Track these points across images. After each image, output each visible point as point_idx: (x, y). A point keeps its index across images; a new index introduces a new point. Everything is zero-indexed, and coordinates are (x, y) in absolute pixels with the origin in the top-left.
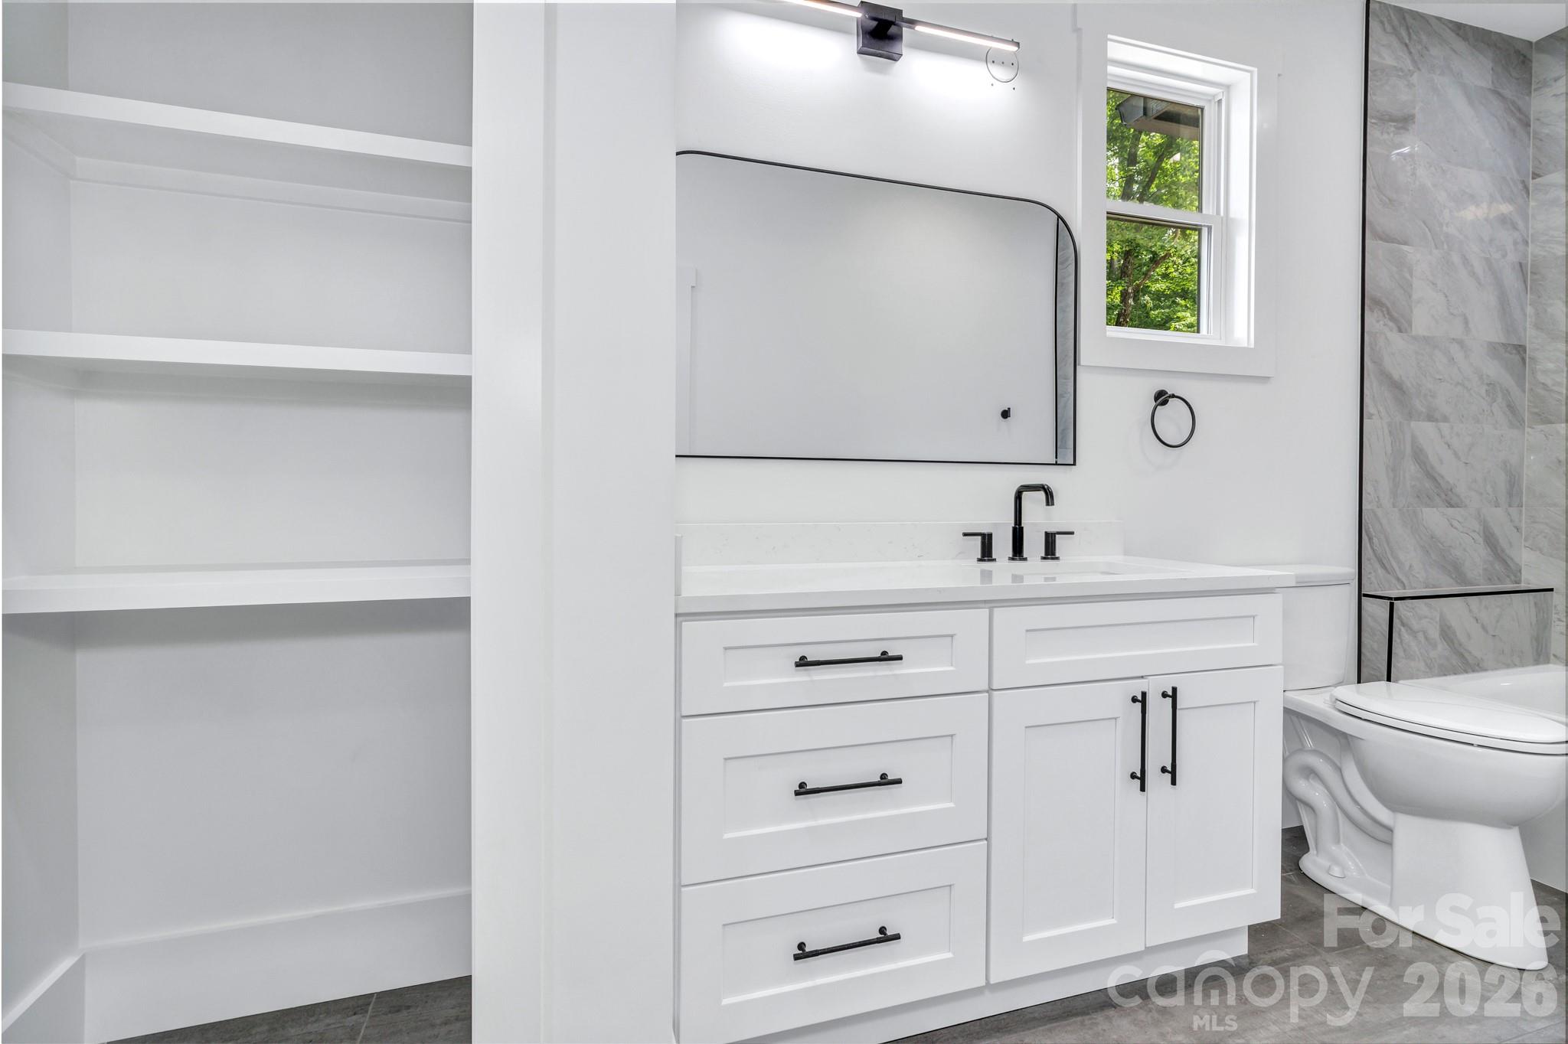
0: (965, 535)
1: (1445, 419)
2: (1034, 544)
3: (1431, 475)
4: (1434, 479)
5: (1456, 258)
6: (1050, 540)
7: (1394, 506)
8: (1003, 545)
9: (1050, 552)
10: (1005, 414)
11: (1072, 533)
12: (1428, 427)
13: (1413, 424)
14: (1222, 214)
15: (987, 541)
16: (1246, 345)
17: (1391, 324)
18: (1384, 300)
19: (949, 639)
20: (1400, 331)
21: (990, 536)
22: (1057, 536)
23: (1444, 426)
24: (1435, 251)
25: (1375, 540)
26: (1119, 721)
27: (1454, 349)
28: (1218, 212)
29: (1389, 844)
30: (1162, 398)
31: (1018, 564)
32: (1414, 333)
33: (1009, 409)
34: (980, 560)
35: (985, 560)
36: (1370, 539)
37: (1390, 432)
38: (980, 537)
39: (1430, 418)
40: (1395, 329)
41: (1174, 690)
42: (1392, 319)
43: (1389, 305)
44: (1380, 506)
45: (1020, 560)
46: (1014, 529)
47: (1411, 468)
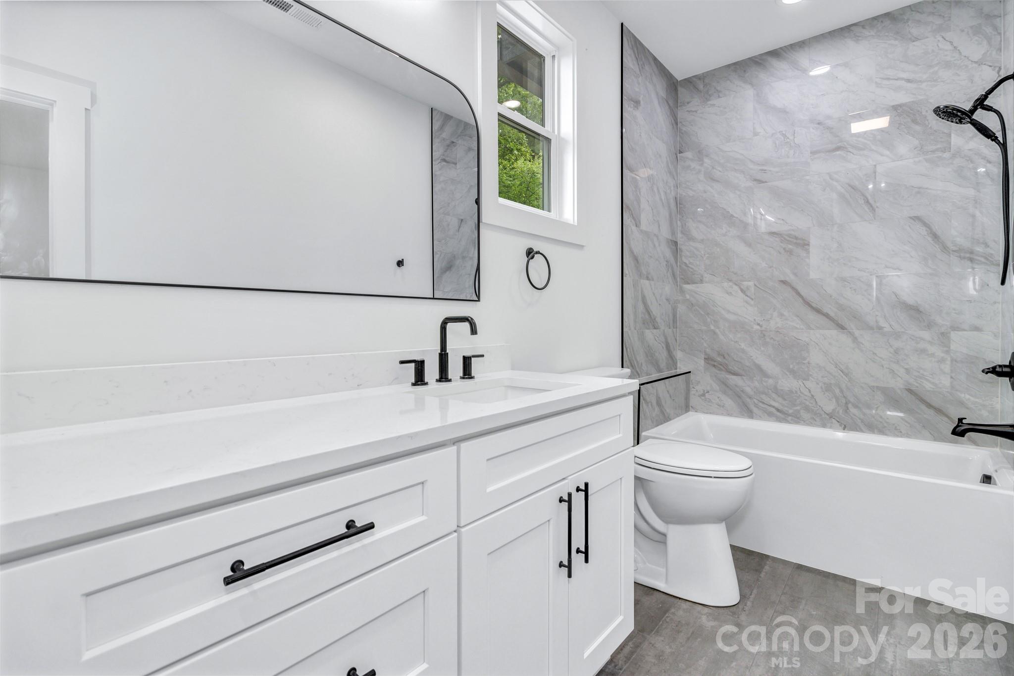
0: (402, 362)
1: (653, 280)
2: (455, 368)
3: (648, 311)
4: (649, 314)
5: (655, 189)
6: (467, 362)
7: (635, 329)
8: (432, 371)
9: (467, 373)
10: (400, 263)
11: (483, 356)
12: (647, 282)
13: (642, 281)
14: (556, 133)
15: (420, 366)
16: (572, 223)
17: (633, 221)
18: (631, 207)
19: (420, 486)
20: (636, 226)
21: (422, 362)
22: (473, 359)
23: (652, 283)
24: (648, 183)
25: (628, 350)
26: (551, 522)
27: (655, 239)
28: (554, 131)
29: (664, 543)
30: (530, 253)
31: (444, 385)
32: (641, 229)
33: (403, 260)
34: (414, 385)
35: (418, 385)
36: (627, 349)
37: (633, 285)
38: (413, 364)
39: (648, 278)
40: (635, 225)
41: (586, 485)
42: (633, 218)
43: (632, 209)
44: (630, 329)
45: (446, 381)
46: (441, 355)
47: (641, 307)
